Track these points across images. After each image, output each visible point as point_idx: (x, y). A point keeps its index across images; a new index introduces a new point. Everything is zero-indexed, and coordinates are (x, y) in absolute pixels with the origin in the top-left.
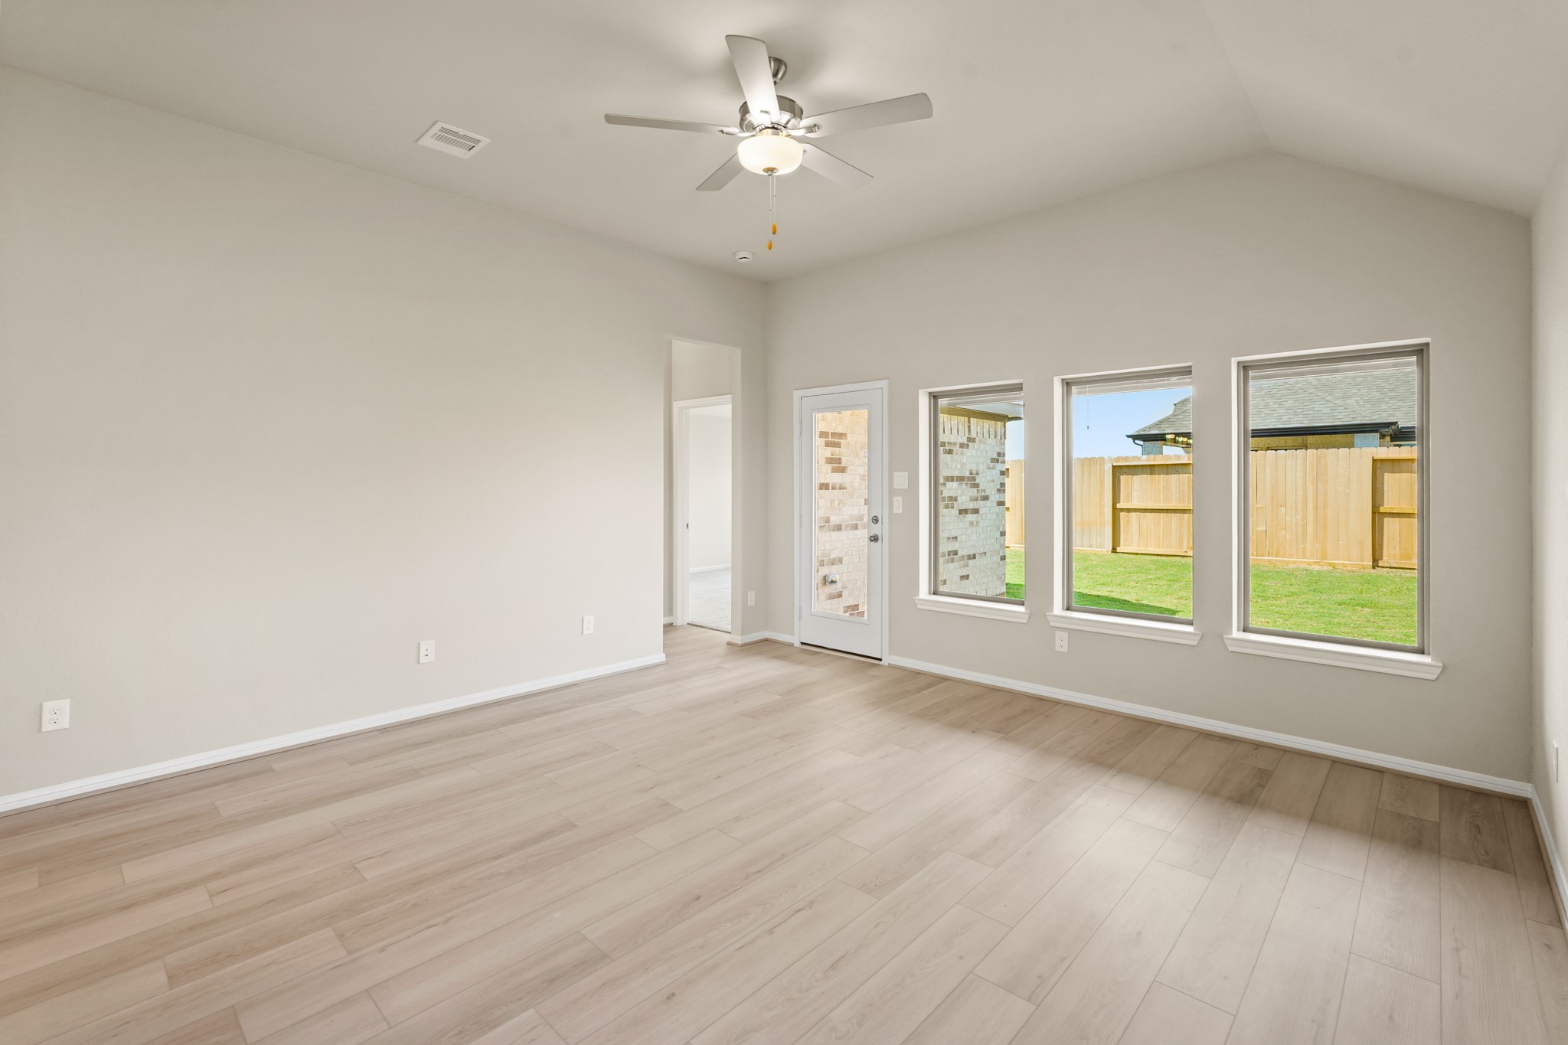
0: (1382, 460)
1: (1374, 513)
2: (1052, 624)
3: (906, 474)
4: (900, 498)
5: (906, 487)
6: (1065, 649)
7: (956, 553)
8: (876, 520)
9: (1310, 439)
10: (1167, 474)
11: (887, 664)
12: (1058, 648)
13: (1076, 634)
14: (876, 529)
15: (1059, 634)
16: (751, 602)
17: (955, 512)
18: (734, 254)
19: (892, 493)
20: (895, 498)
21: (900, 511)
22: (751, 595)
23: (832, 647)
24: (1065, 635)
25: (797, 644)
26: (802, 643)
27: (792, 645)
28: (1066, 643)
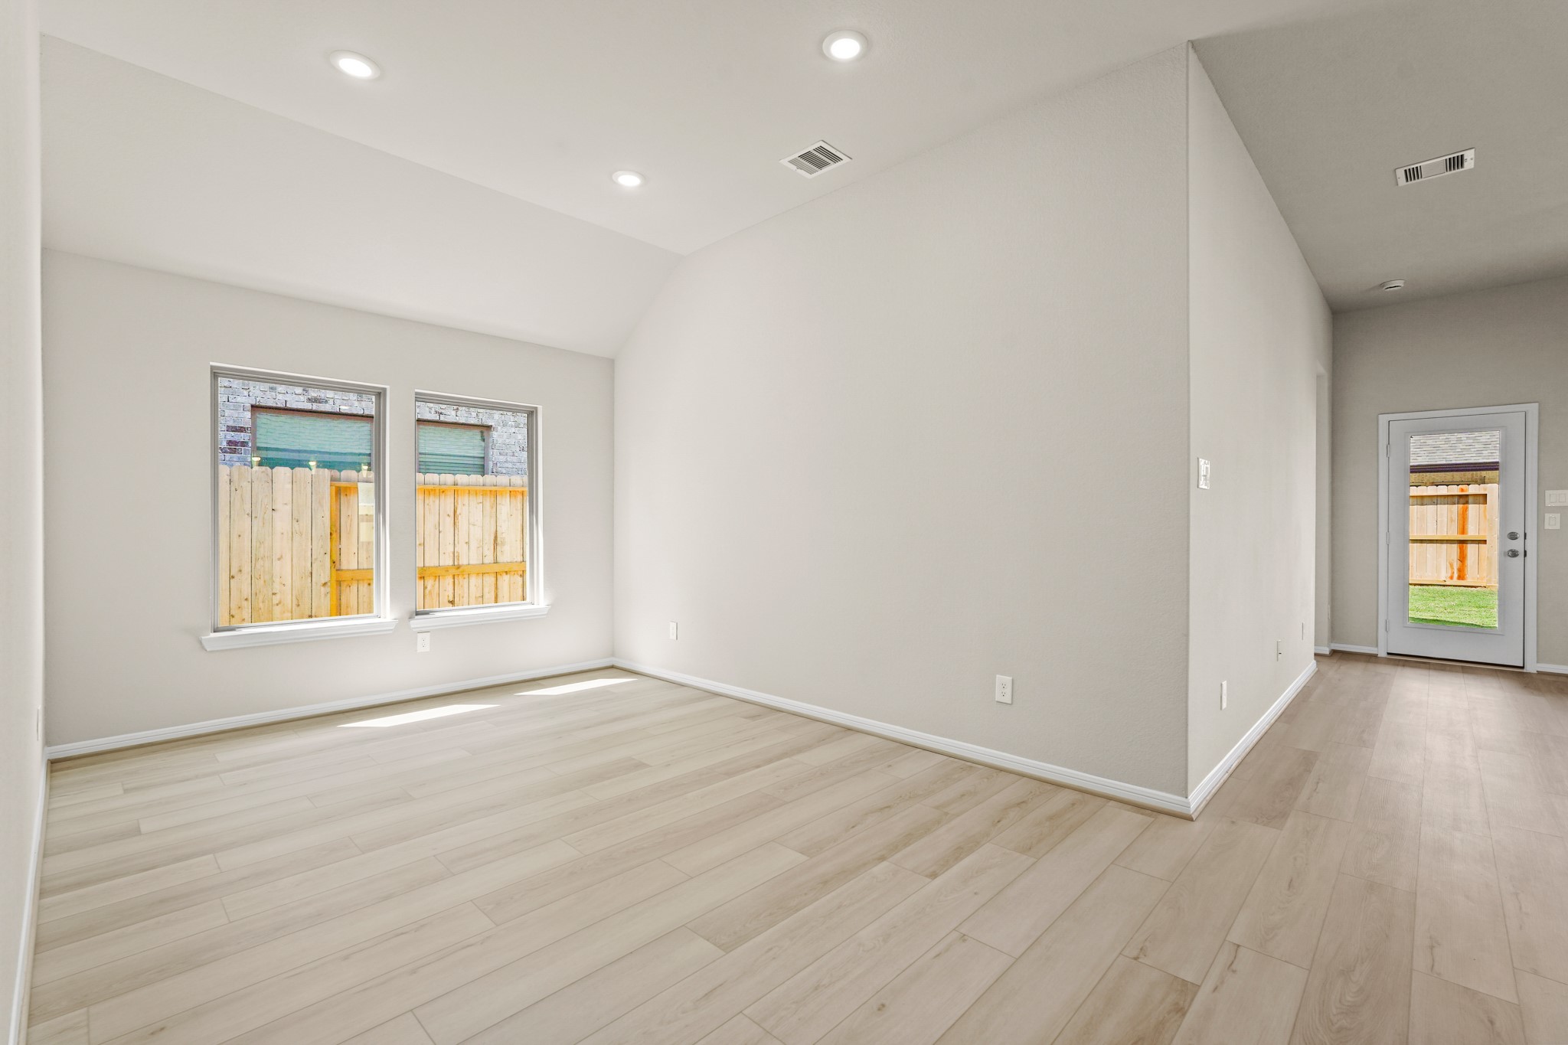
4: (1557, 515)
8: (1513, 536)
11: (1535, 672)
19: (1542, 509)
20: (1547, 516)
26: (1388, 654)
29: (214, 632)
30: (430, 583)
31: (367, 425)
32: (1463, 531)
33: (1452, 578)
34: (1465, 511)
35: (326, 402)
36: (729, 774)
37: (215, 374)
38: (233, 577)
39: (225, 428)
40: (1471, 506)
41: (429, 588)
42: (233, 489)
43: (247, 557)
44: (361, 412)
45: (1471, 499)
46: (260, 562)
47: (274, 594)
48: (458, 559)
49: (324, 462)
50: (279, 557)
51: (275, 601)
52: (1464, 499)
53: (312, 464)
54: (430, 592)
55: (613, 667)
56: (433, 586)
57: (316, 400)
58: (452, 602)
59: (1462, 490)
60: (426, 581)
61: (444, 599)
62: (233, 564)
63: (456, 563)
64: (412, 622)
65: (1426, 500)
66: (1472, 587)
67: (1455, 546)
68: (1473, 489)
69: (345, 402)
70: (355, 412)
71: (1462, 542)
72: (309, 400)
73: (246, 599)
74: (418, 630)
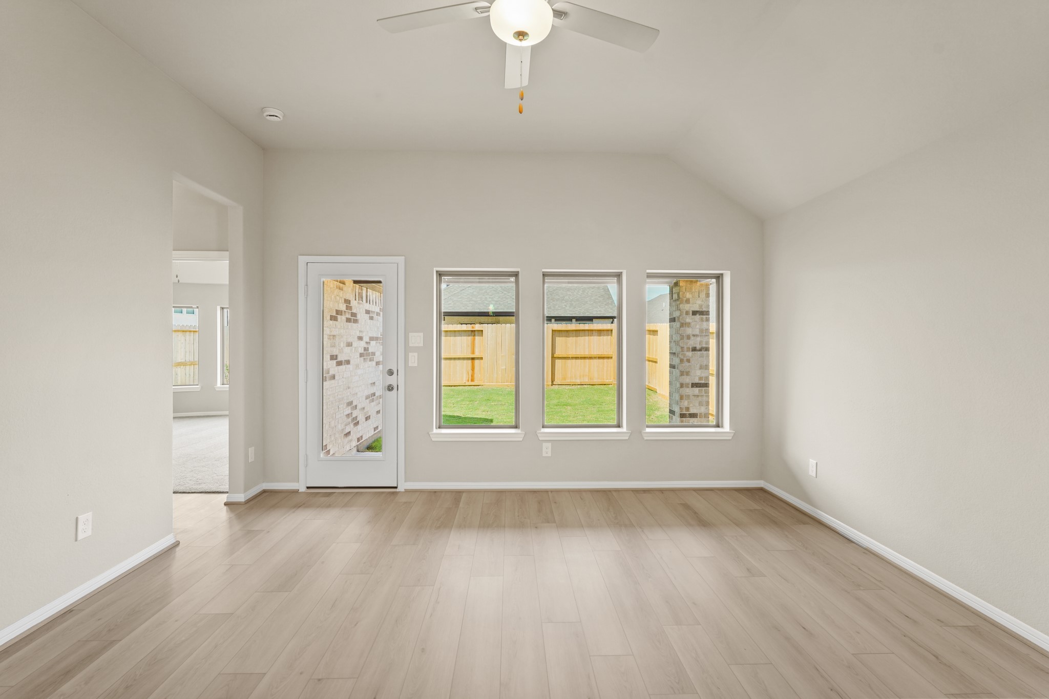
0: (555, 331)
1: (552, 357)
2: (540, 439)
3: (422, 334)
4: (416, 354)
5: (422, 345)
6: (549, 454)
7: (374, 394)
8: (391, 373)
9: (501, 318)
10: (455, 336)
11: (403, 490)
12: (544, 455)
13: (556, 443)
14: (392, 380)
15: (545, 445)
16: (251, 459)
17: (374, 363)
18: (262, 110)
19: (407, 349)
20: (411, 354)
21: (416, 365)
22: (251, 450)
23: (343, 486)
24: (549, 445)
25: (303, 489)
26: (308, 488)
27: (296, 492)
28: (549, 450)
32: (473, 352)
33: (468, 381)
34: (474, 340)
40: (477, 338)
45: (476, 333)
52: (473, 333)
59: (473, 327)
65: (457, 333)
66: (477, 386)
67: (470, 361)
68: (477, 327)
71: (473, 359)
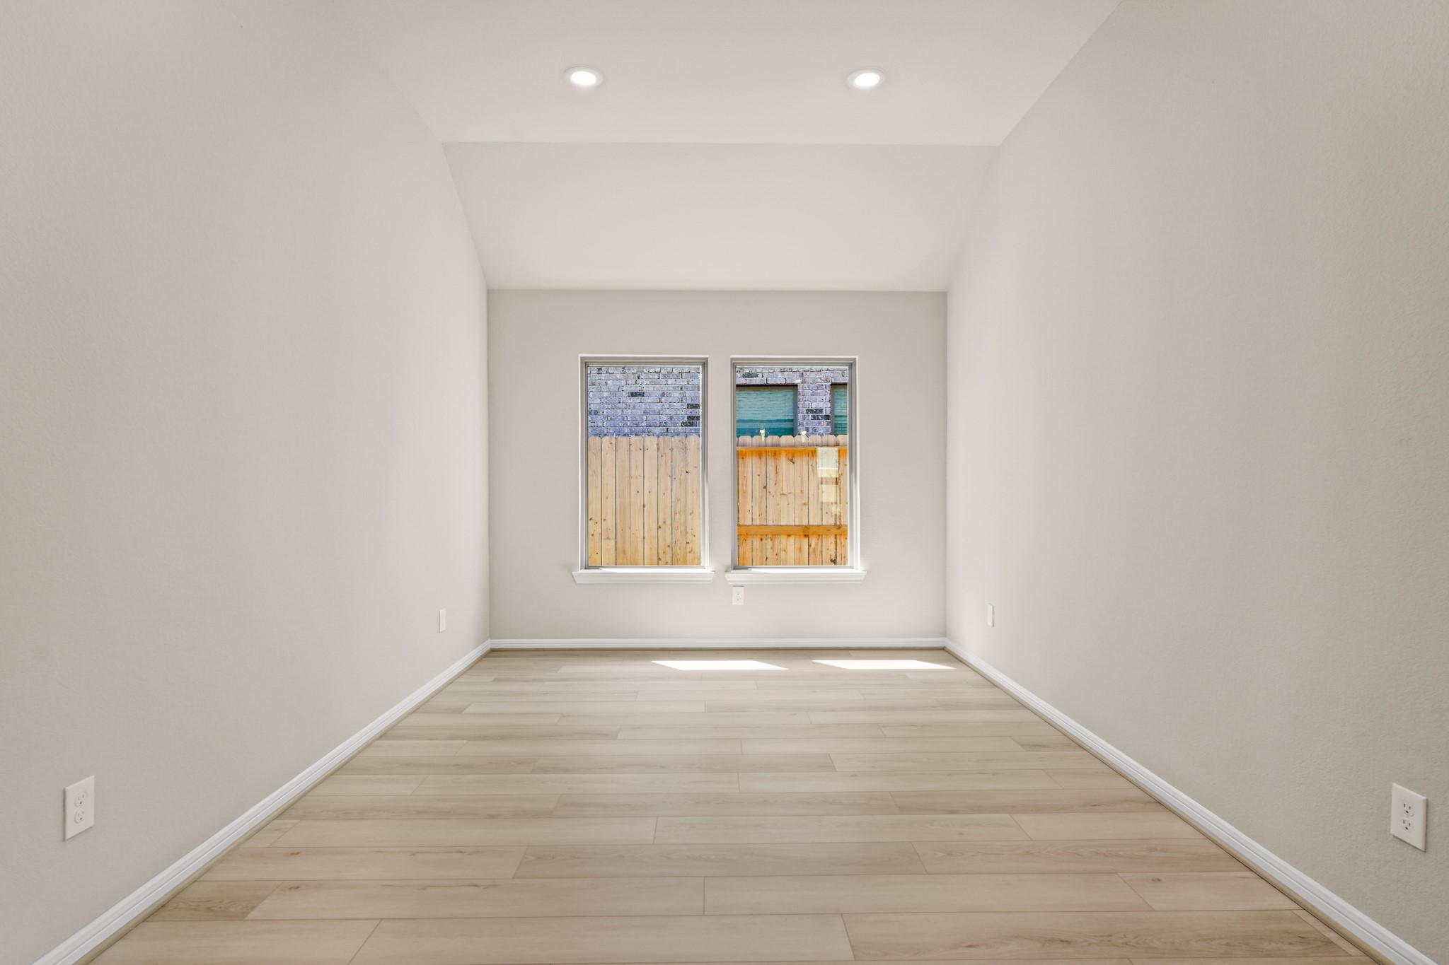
29: (586, 568)
30: (814, 541)
31: (789, 393)
35: (757, 376)
36: (904, 809)
37: (586, 364)
38: (660, 527)
39: (686, 406)
41: (813, 546)
42: (660, 455)
43: (669, 511)
44: (784, 382)
46: (678, 516)
47: (688, 543)
48: (840, 519)
49: (770, 429)
50: (690, 512)
51: (689, 550)
53: (762, 432)
54: (814, 549)
55: (943, 649)
56: (817, 545)
57: (749, 375)
58: (834, 562)
60: (810, 539)
61: (826, 557)
62: (660, 516)
63: (838, 523)
64: (727, 575)
69: (771, 374)
70: (779, 382)
72: (744, 376)
73: (669, 546)
74: (733, 584)
